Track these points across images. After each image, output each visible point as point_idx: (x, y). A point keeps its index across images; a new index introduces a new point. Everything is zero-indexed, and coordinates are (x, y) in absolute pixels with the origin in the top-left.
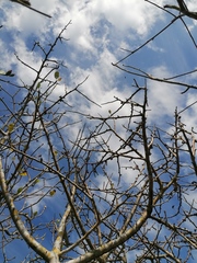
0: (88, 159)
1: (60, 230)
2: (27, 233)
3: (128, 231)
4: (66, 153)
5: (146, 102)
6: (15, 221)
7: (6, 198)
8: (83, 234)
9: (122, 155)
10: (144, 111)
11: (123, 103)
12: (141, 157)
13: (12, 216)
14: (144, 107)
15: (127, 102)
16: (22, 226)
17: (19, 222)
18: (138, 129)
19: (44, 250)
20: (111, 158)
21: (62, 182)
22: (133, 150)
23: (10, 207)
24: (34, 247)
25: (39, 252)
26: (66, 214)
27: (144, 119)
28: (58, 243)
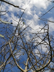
0: (32, 45)
2: (18, 65)
3: (45, 65)
4: (27, 43)
5: (48, 28)
6: (15, 62)
7: (12, 56)
8: (33, 66)
9: (42, 43)
10: (48, 31)
11: (42, 29)
12: (48, 44)
13: (14, 60)
14: (48, 30)
15: (43, 29)
16: (17, 63)
17: (16, 62)
18: (46, 36)
19: (23, 70)
20: (39, 45)
21: (26, 51)
22: (45, 42)
23: (13, 58)
24: (20, 69)
25: (21, 70)
26: (28, 60)
27: (48, 33)
28: (26, 68)
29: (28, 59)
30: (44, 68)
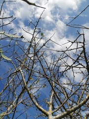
1: (51, 102)
2: (37, 104)
4: (49, 68)
5: (84, 41)
8: (61, 103)
10: (84, 45)
12: (84, 67)
13: (30, 97)
14: (84, 43)
15: (74, 42)
17: (33, 99)
18: (81, 54)
19: (45, 111)
20: (69, 69)
21: (49, 81)
22: (80, 64)
23: (28, 93)
24: (41, 110)
25: (43, 112)
26: (52, 95)
27: (84, 49)
28: (51, 107)
29: (53, 93)
30: (80, 107)
